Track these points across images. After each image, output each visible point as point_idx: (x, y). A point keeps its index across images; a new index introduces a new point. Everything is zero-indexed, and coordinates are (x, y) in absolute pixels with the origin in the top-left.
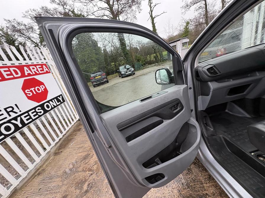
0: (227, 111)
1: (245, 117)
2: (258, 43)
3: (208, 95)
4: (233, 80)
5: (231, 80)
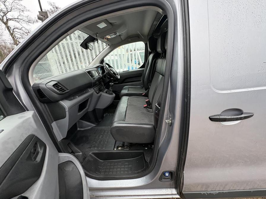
0: (78, 129)
3: (64, 117)
5: (77, 97)
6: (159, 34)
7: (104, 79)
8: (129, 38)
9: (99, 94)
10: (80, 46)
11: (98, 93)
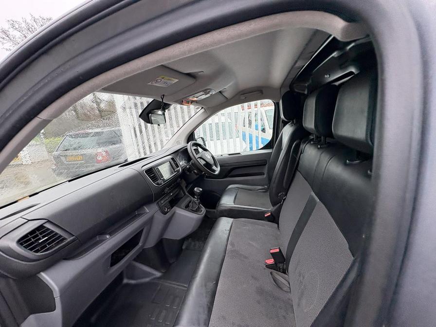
0: (125, 281)
1: (155, 279)
2: (176, 129)
3: (52, 308)
4: (111, 234)
5: (108, 237)
6: (306, 85)
7: (188, 173)
8: (242, 94)
9: (168, 215)
10: (140, 116)
11: (165, 213)
